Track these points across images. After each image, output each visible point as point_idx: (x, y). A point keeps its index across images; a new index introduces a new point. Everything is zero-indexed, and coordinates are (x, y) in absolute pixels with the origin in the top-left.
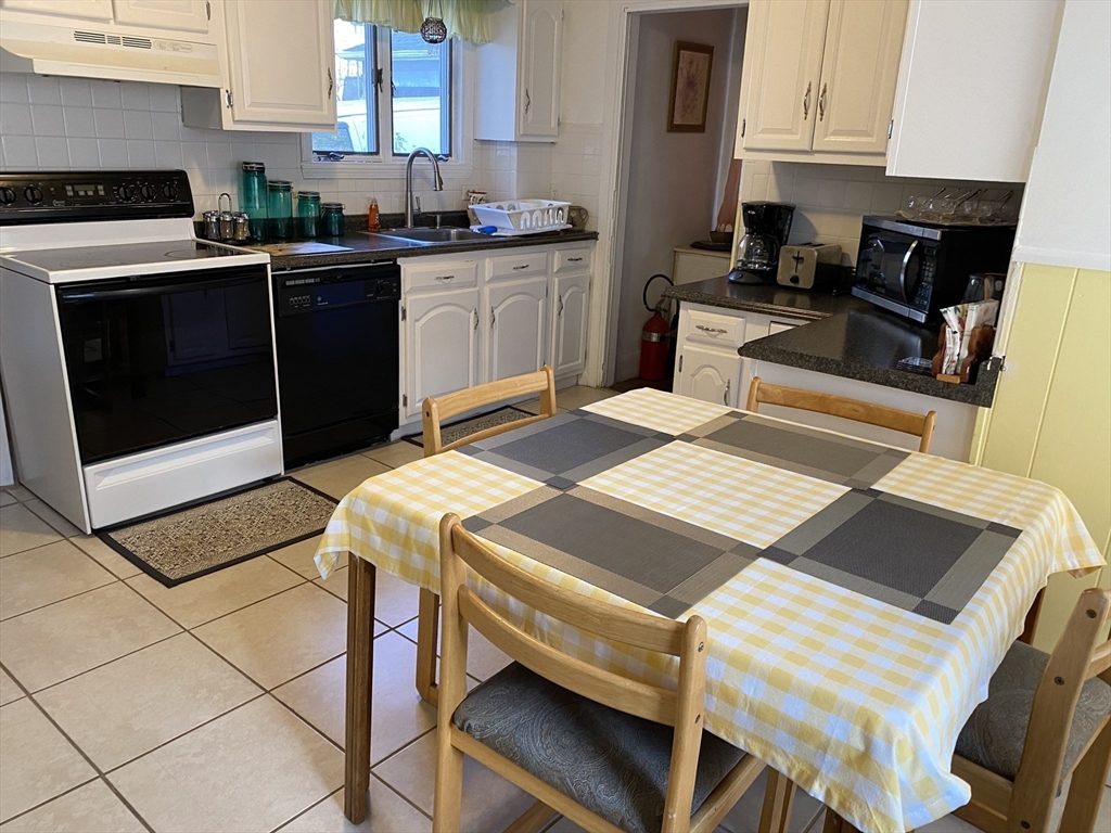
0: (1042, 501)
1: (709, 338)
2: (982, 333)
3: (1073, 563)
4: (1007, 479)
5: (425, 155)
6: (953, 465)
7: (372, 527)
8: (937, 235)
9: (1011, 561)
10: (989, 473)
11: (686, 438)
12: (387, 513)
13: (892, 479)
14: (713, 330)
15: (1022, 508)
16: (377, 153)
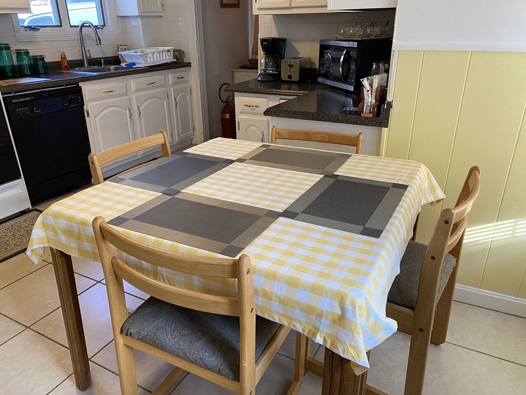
0: (416, 170)
1: (251, 111)
2: (381, 90)
3: (431, 199)
4: (399, 162)
5: (90, 26)
6: (372, 158)
7: (59, 231)
8: (355, 45)
9: (405, 201)
10: (390, 160)
11: (240, 160)
12: (66, 222)
13: (344, 168)
14: (253, 106)
15: (406, 175)
16: (61, 26)
